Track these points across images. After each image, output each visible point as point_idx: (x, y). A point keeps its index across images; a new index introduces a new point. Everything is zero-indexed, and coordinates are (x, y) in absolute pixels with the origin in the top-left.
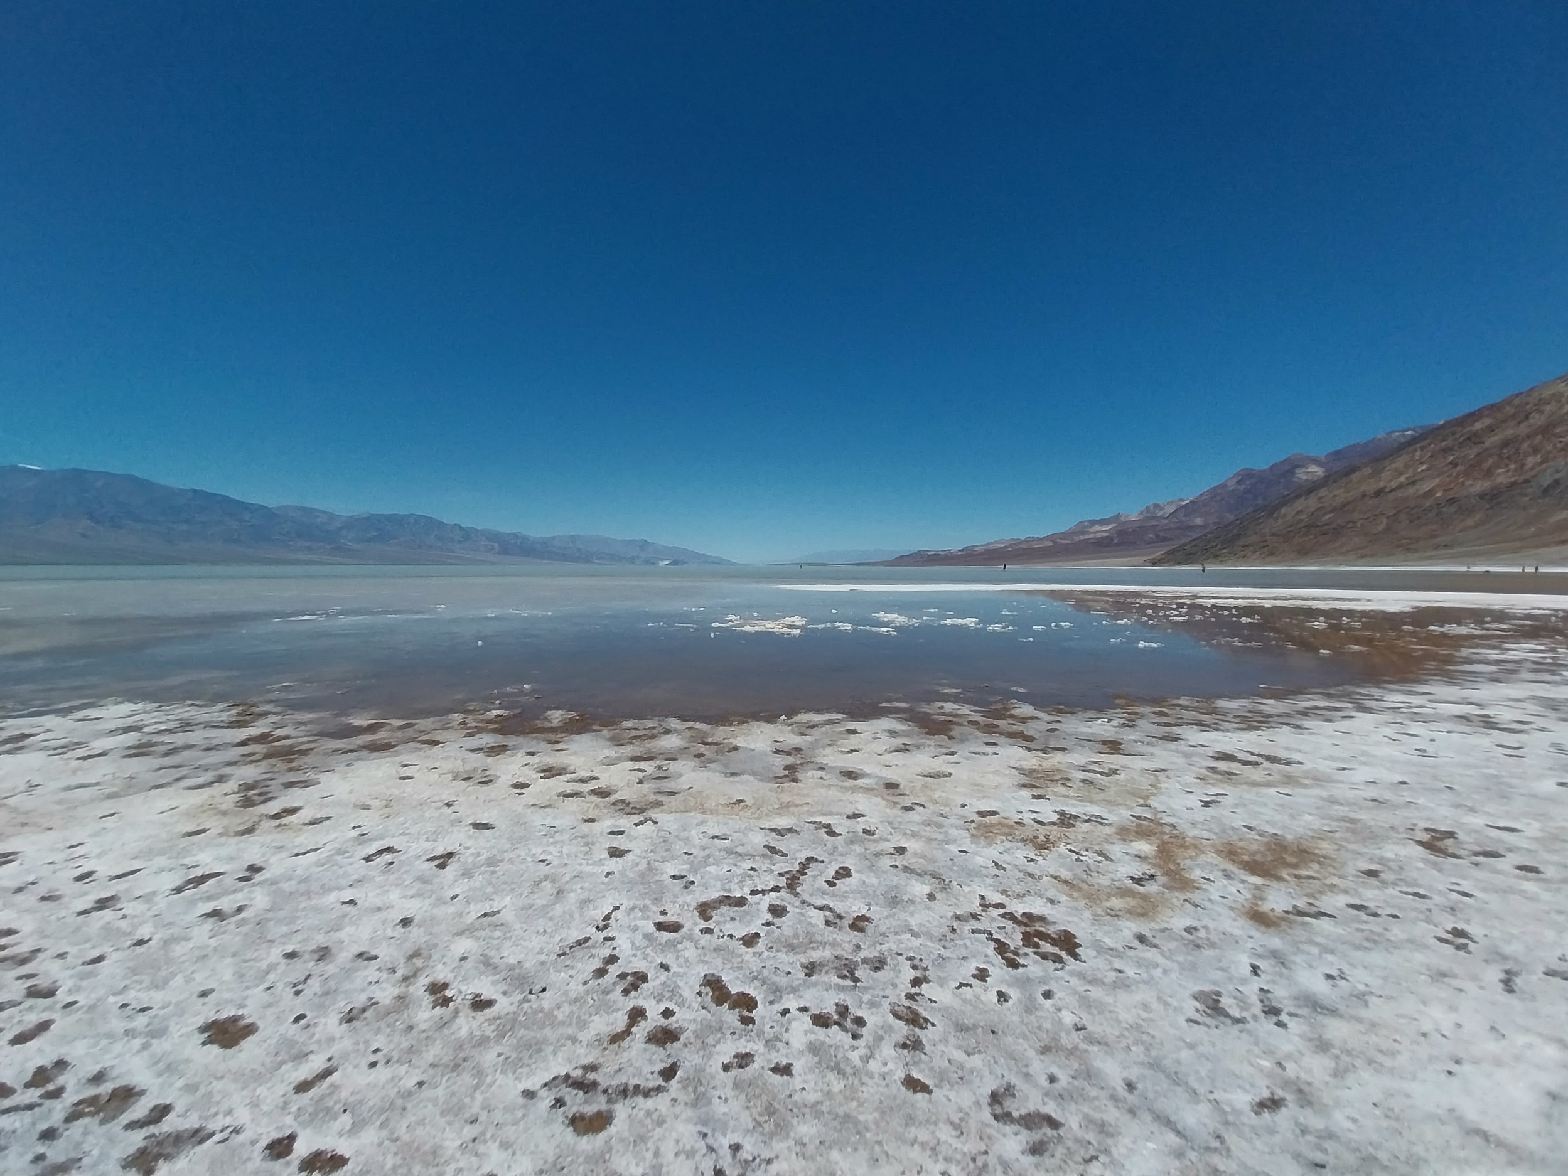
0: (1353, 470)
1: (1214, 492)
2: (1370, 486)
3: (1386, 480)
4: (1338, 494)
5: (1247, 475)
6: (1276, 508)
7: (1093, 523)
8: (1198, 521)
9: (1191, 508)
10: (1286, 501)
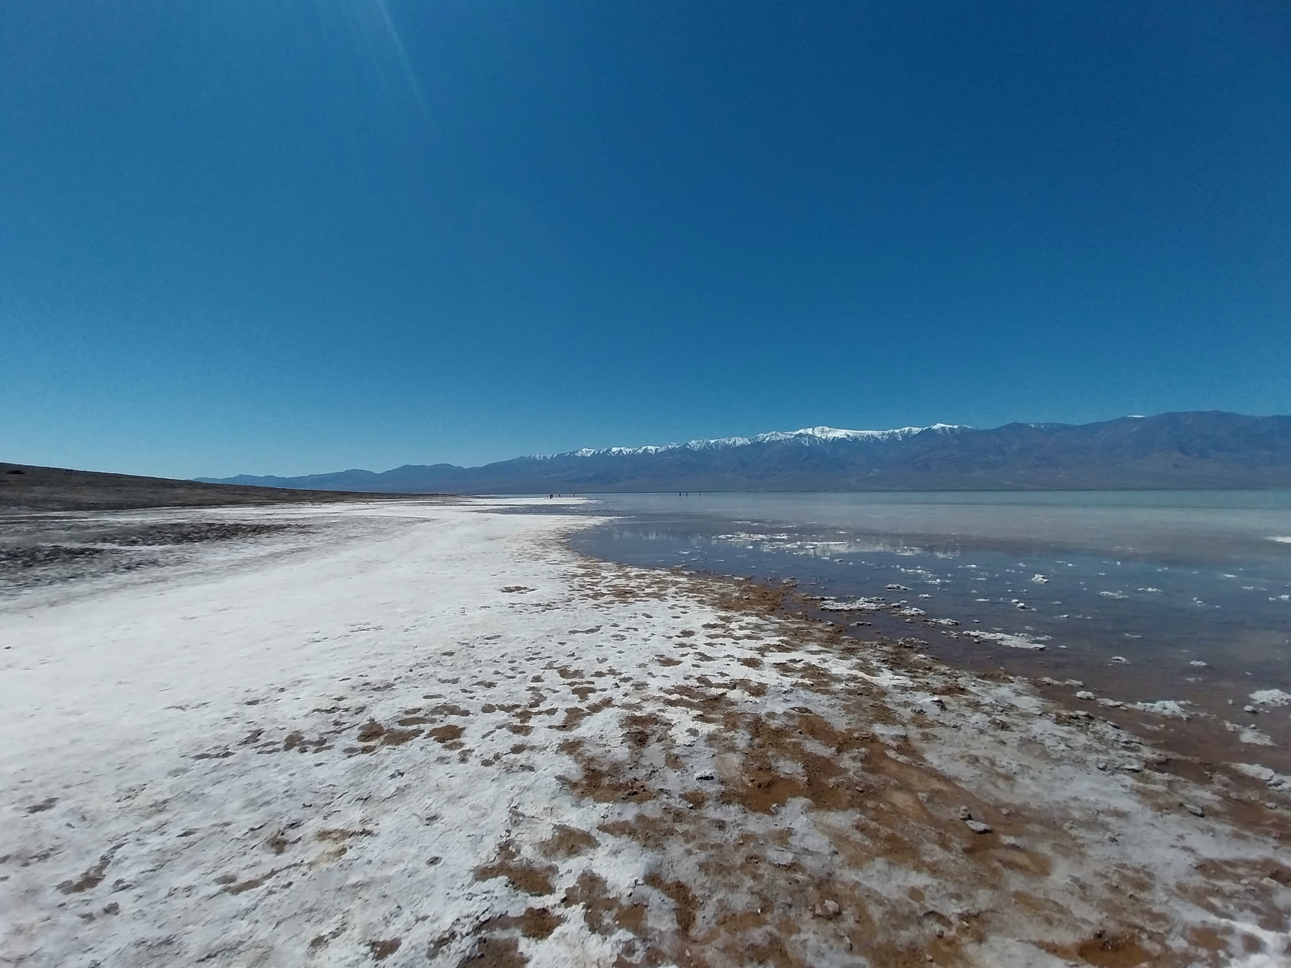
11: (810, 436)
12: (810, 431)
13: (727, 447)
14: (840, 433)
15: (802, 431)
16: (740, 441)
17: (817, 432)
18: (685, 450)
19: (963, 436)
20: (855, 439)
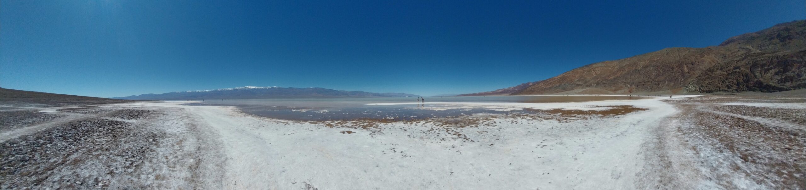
0: (535, 84)
1: (518, 86)
2: (537, 86)
3: (539, 86)
4: (534, 87)
5: (523, 84)
6: (527, 88)
7: (500, 89)
8: (516, 90)
9: (515, 88)
10: (528, 87)
11: (248, 88)
12: (248, 87)
13: (227, 90)
14: (254, 87)
15: (246, 87)
16: (231, 89)
17: (249, 87)
18: (216, 91)
19: (279, 89)
20: (258, 89)
